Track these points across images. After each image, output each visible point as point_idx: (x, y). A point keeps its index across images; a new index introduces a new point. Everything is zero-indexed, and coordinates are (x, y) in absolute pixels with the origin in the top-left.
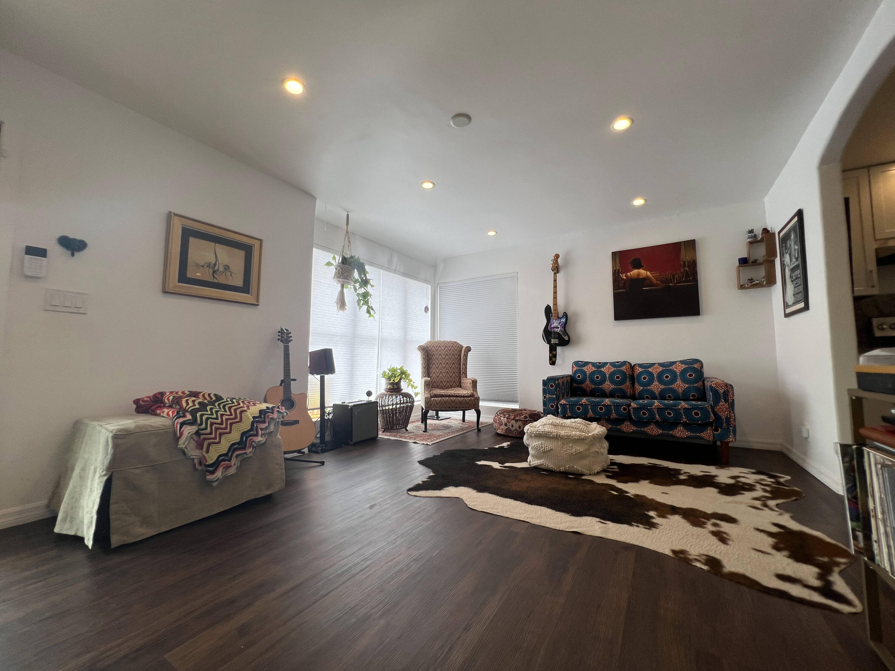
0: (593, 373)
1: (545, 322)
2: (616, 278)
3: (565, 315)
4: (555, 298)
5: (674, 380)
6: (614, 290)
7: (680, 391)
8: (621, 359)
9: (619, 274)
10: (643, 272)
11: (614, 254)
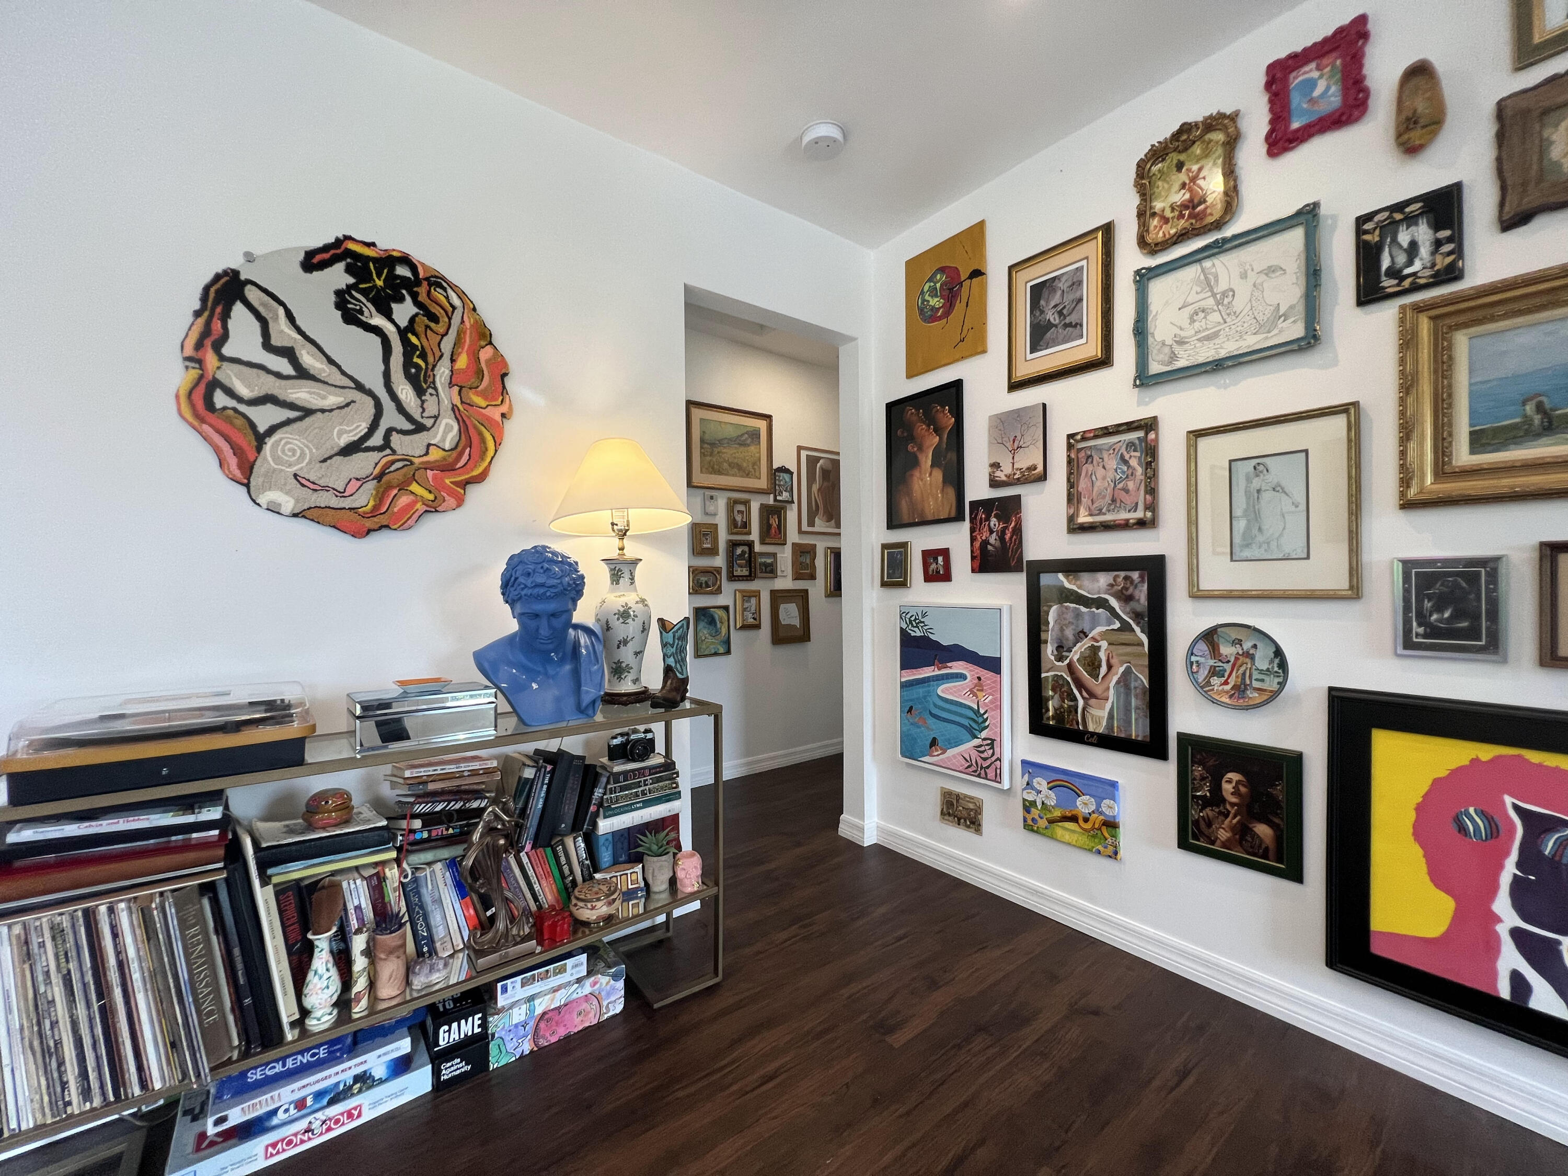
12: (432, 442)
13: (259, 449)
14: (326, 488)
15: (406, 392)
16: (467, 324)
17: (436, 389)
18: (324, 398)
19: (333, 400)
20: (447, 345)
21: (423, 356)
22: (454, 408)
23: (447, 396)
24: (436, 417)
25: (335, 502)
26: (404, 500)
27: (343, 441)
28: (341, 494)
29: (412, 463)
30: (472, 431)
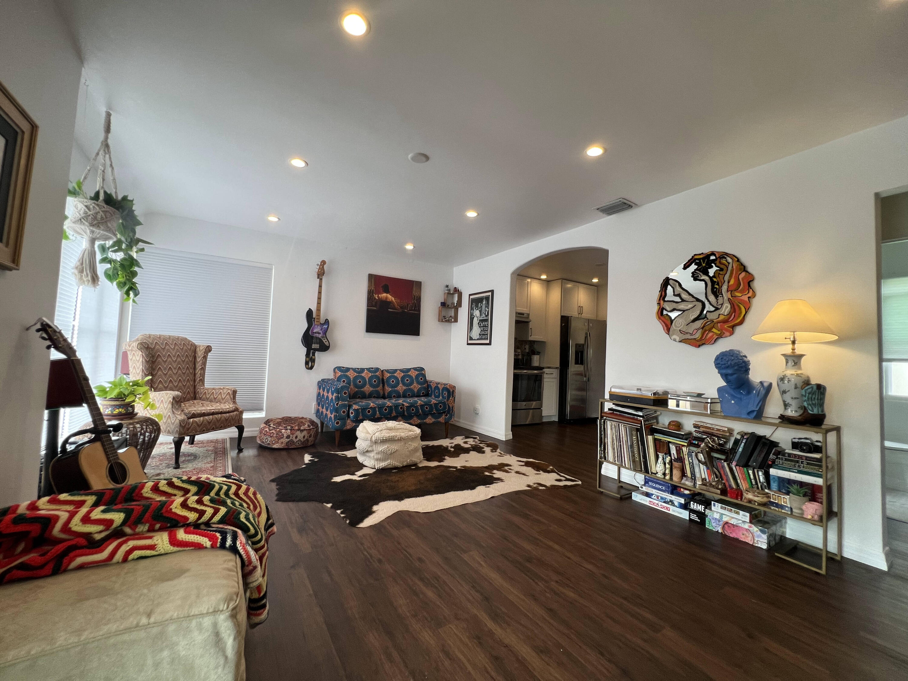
0: (356, 378)
1: (306, 326)
2: (371, 296)
3: (327, 322)
4: (319, 303)
5: (411, 383)
6: (368, 306)
7: (416, 390)
8: (374, 366)
9: (373, 294)
10: (390, 297)
11: (371, 276)
12: (721, 313)
13: (671, 324)
14: (687, 333)
15: (712, 298)
16: (734, 267)
17: (722, 294)
18: (687, 306)
19: (690, 306)
20: (727, 277)
21: (718, 284)
22: (729, 299)
23: (726, 295)
24: (722, 304)
25: (690, 337)
26: (710, 334)
27: (692, 318)
28: (691, 334)
29: (713, 321)
30: (736, 307)
